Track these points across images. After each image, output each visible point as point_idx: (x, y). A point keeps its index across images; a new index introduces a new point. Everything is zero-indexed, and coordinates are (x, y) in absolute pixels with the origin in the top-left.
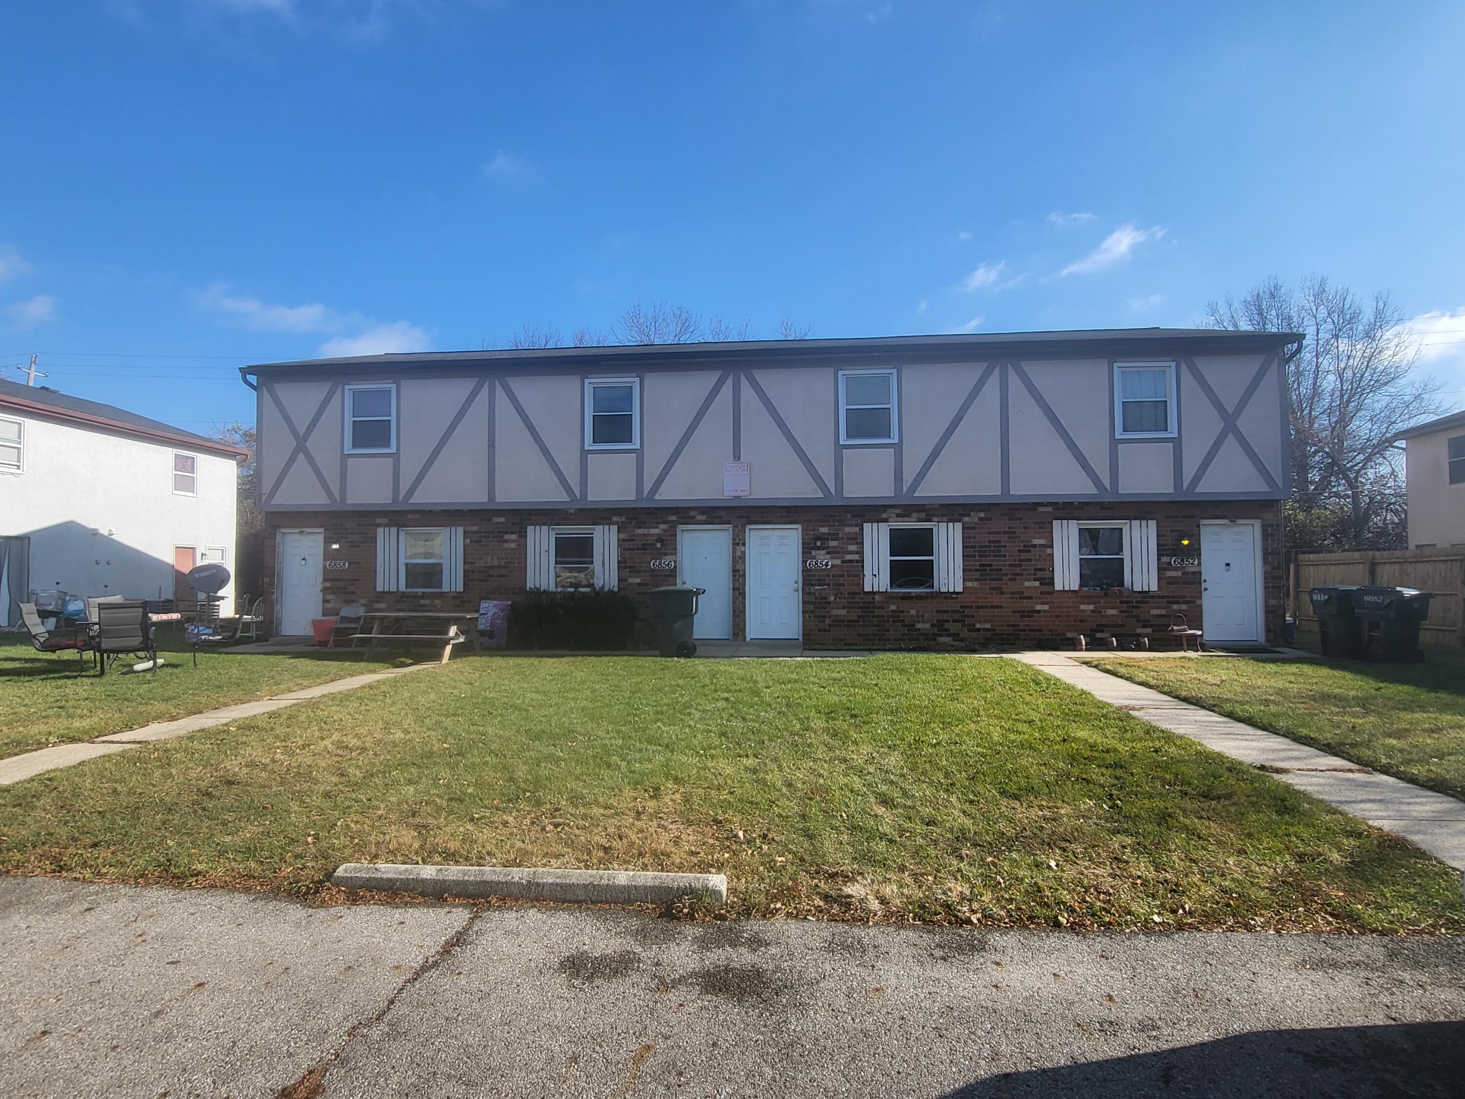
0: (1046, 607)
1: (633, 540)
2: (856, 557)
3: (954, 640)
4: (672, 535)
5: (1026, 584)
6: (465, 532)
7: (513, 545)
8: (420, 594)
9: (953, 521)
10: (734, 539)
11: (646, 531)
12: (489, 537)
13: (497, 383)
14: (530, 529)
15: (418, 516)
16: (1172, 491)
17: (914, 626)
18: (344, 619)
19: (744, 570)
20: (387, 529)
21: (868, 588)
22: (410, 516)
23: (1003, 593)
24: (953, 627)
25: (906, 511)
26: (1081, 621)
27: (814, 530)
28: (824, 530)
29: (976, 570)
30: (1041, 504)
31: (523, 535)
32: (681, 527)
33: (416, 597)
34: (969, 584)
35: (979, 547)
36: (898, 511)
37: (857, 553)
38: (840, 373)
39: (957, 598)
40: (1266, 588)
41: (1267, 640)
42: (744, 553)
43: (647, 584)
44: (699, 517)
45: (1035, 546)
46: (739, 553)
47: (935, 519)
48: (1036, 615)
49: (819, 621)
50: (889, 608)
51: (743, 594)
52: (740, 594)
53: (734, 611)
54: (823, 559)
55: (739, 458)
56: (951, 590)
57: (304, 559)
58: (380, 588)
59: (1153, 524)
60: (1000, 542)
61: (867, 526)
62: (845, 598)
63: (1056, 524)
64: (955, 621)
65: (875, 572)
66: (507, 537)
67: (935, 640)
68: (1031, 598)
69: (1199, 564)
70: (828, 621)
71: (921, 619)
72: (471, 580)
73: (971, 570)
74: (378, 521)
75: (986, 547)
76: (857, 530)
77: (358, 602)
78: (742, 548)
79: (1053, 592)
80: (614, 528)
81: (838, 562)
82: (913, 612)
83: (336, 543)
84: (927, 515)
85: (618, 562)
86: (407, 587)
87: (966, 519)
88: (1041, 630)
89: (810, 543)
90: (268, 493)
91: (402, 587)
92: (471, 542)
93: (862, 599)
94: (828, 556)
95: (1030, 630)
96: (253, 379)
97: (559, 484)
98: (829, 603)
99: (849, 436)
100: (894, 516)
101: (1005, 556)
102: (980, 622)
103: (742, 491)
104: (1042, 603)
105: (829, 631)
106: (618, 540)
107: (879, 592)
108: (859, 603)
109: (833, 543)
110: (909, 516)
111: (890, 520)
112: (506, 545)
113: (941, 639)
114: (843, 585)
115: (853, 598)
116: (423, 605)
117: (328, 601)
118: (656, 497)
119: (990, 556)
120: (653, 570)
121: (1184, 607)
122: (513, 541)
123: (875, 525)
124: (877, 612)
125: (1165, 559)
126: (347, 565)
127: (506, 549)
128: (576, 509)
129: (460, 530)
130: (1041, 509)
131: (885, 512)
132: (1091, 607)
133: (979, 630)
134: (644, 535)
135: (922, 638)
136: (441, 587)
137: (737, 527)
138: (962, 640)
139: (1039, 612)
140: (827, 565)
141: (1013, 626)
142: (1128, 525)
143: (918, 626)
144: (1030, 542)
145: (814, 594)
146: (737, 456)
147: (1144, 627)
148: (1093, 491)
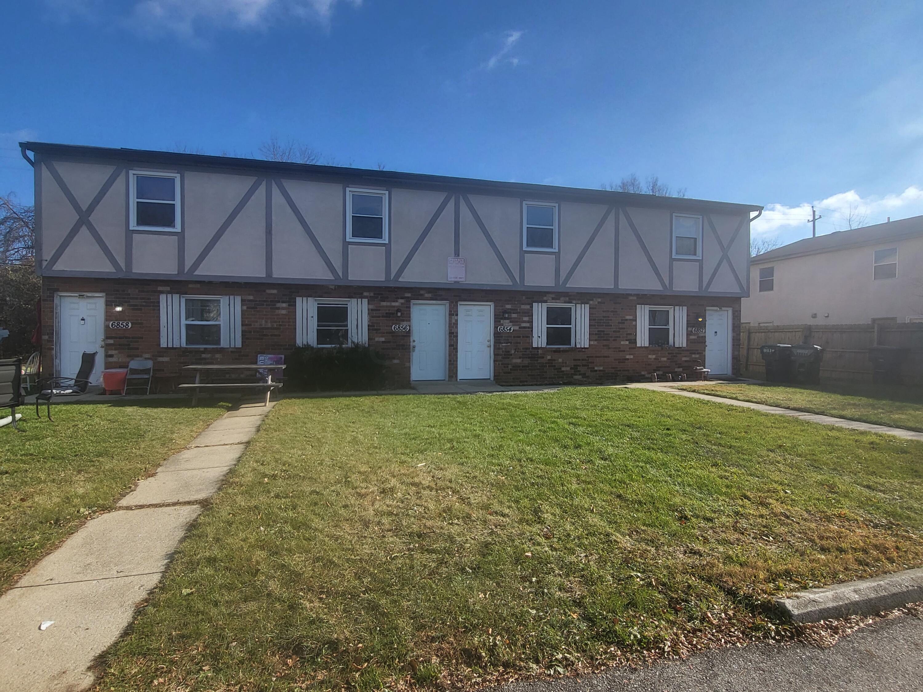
0: (632, 357)
1: (379, 310)
2: (528, 325)
3: (583, 378)
4: (407, 307)
5: (622, 343)
6: (242, 300)
7: (284, 312)
8: (202, 350)
9: (585, 303)
10: (450, 311)
11: (388, 304)
12: (263, 305)
13: (273, 183)
14: (299, 300)
15: (198, 286)
16: (697, 290)
17: (561, 369)
18: (134, 371)
19: (457, 333)
20: (169, 296)
21: (535, 345)
22: (190, 286)
23: (609, 348)
24: (582, 369)
25: (558, 295)
26: (649, 365)
27: (502, 306)
28: (508, 306)
29: (596, 334)
30: (631, 295)
31: (293, 304)
32: (413, 302)
33: (198, 351)
34: (592, 343)
35: (598, 320)
36: (553, 296)
37: (528, 322)
38: (524, 203)
39: (585, 351)
40: (733, 345)
41: (733, 374)
42: (457, 321)
43: (389, 342)
44: (427, 295)
45: (627, 320)
46: (454, 321)
47: (574, 302)
48: (626, 361)
49: (505, 367)
50: (547, 357)
51: (456, 349)
52: (454, 349)
53: (450, 361)
54: (508, 326)
55: (459, 255)
56: (582, 347)
57: (83, 319)
58: (163, 344)
59: (685, 308)
60: (609, 317)
61: (535, 305)
62: (521, 352)
63: (638, 307)
64: (583, 365)
65: (540, 335)
66: (278, 305)
67: (572, 377)
68: (624, 351)
69: (705, 332)
70: (510, 367)
71: (564, 364)
72: (248, 339)
73: (593, 334)
74: (160, 288)
75: (601, 320)
76: (528, 307)
77: (141, 356)
78: (456, 317)
79: (636, 347)
80: (365, 301)
81: (517, 328)
82: (560, 360)
83: (119, 306)
84: (569, 299)
85: (368, 326)
86: (187, 344)
87: (591, 302)
88: (628, 370)
89: (500, 315)
90: (48, 260)
91: (184, 345)
92: (247, 308)
93: (531, 352)
94: (511, 324)
95: (623, 371)
96: (31, 154)
97: (325, 265)
98: (511, 355)
99: (528, 245)
100: (550, 299)
101: (611, 326)
102: (597, 366)
103: (460, 278)
104: (630, 354)
105: (511, 373)
106: (368, 310)
107: (541, 348)
108: (529, 354)
109: (514, 316)
110: (559, 299)
111: (548, 301)
112: (277, 312)
113: (576, 377)
114: (520, 343)
115: (526, 351)
116: (205, 359)
117: (111, 356)
118: (400, 280)
119: (603, 325)
120: (394, 332)
121: (697, 356)
122: (283, 308)
123: (540, 304)
124: (540, 361)
125: (690, 329)
126: (130, 325)
127: (278, 315)
128: (335, 286)
129: (238, 299)
130: (631, 298)
131: (546, 296)
132: (654, 356)
133: (596, 371)
134: (387, 306)
135: (565, 377)
136: (220, 344)
137: (452, 302)
138: (588, 377)
139: (628, 359)
140: (510, 330)
141: (613, 368)
142: (673, 309)
143: (563, 369)
144: (624, 317)
145: (502, 348)
146: (457, 254)
147: (679, 367)
148: (660, 288)
